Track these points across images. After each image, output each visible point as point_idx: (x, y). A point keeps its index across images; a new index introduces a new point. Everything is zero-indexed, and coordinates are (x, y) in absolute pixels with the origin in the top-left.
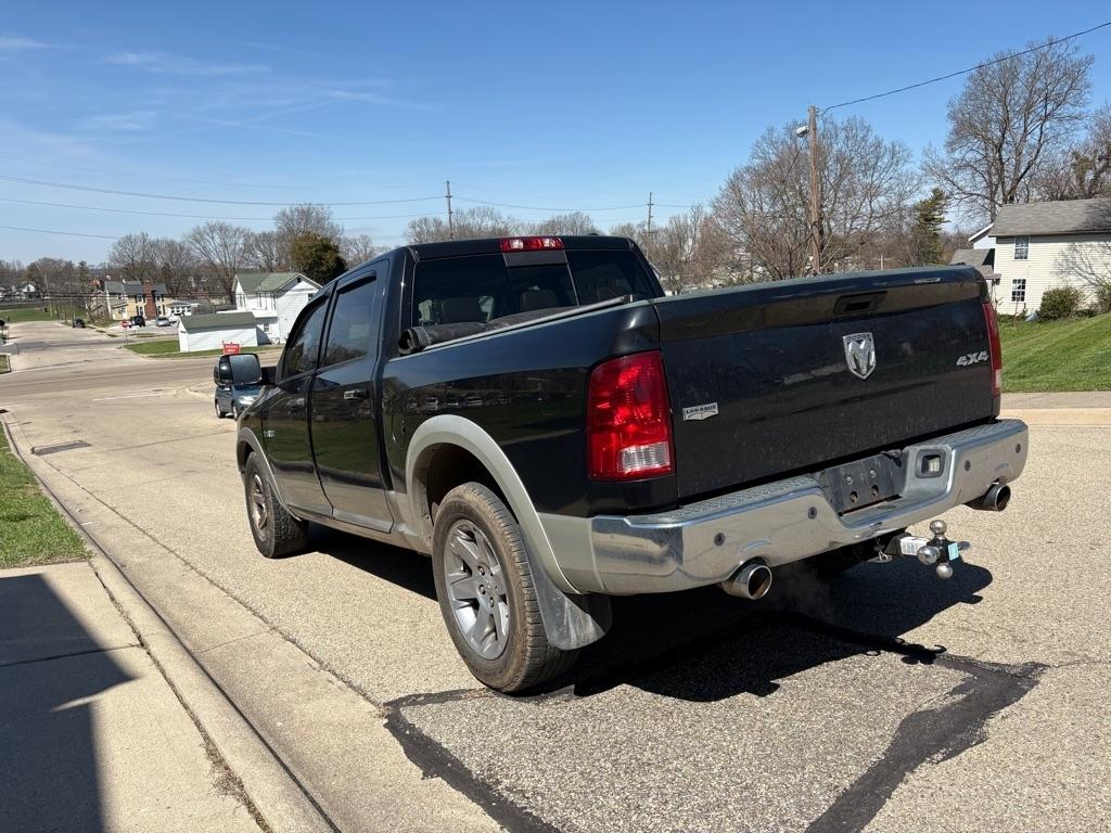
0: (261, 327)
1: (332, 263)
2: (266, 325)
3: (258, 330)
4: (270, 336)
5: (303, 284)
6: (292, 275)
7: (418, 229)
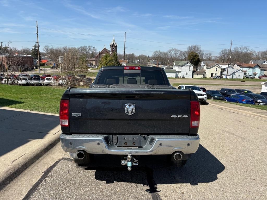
0: (177, 73)
1: (196, 60)
2: (178, 73)
3: (176, 74)
4: (179, 76)
5: (189, 64)
6: (186, 62)
7: (223, 52)
